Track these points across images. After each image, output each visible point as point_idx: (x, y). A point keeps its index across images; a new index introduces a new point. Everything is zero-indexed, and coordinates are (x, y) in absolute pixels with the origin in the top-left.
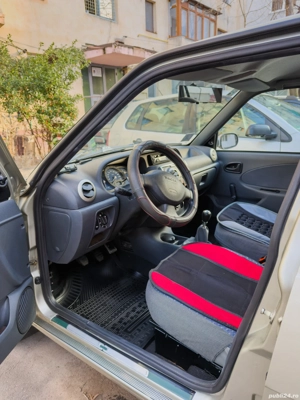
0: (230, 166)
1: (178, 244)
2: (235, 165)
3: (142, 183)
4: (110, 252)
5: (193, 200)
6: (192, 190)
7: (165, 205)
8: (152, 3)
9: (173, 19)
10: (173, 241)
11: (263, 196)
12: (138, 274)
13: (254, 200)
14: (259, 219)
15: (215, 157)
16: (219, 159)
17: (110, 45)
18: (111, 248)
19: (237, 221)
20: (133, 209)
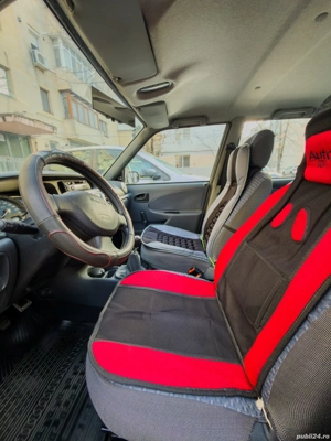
0: (138, 196)
1: (109, 276)
2: (142, 195)
3: (55, 209)
4: (21, 309)
5: (127, 226)
6: (123, 215)
7: (97, 238)
8: (47, 92)
9: (65, 108)
10: (103, 274)
11: (168, 217)
12: (66, 322)
13: (162, 221)
14: (172, 236)
15: (126, 190)
16: (129, 192)
17: (10, 115)
18: (21, 305)
19: (158, 240)
20: (44, 253)
